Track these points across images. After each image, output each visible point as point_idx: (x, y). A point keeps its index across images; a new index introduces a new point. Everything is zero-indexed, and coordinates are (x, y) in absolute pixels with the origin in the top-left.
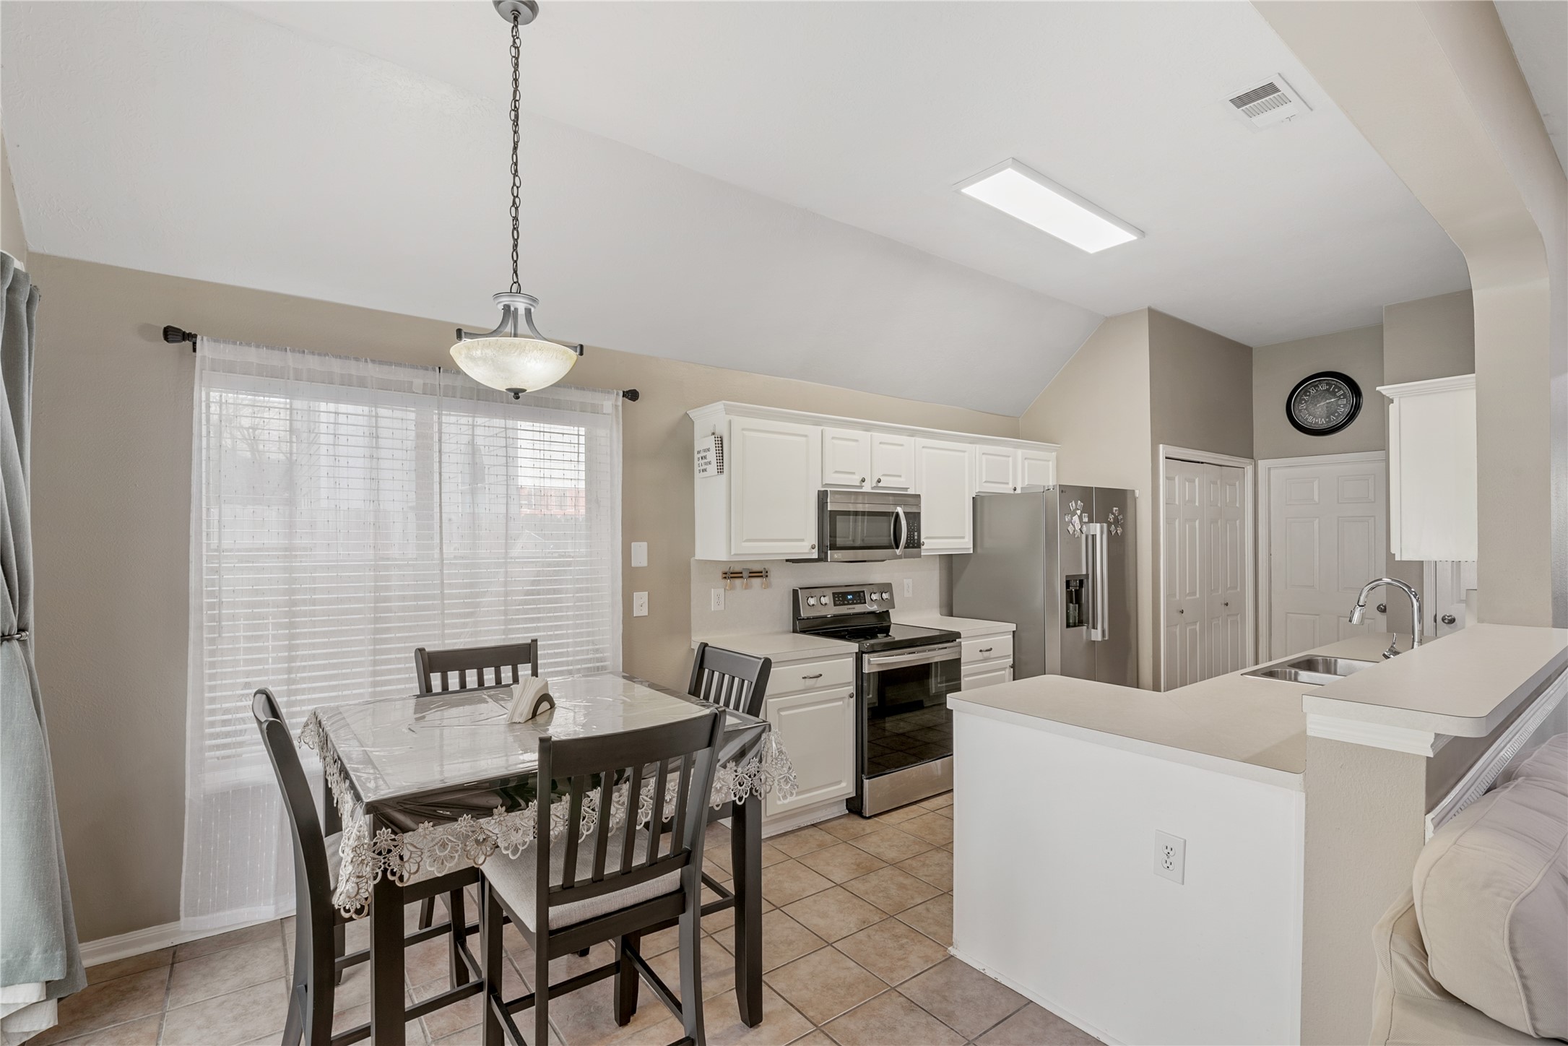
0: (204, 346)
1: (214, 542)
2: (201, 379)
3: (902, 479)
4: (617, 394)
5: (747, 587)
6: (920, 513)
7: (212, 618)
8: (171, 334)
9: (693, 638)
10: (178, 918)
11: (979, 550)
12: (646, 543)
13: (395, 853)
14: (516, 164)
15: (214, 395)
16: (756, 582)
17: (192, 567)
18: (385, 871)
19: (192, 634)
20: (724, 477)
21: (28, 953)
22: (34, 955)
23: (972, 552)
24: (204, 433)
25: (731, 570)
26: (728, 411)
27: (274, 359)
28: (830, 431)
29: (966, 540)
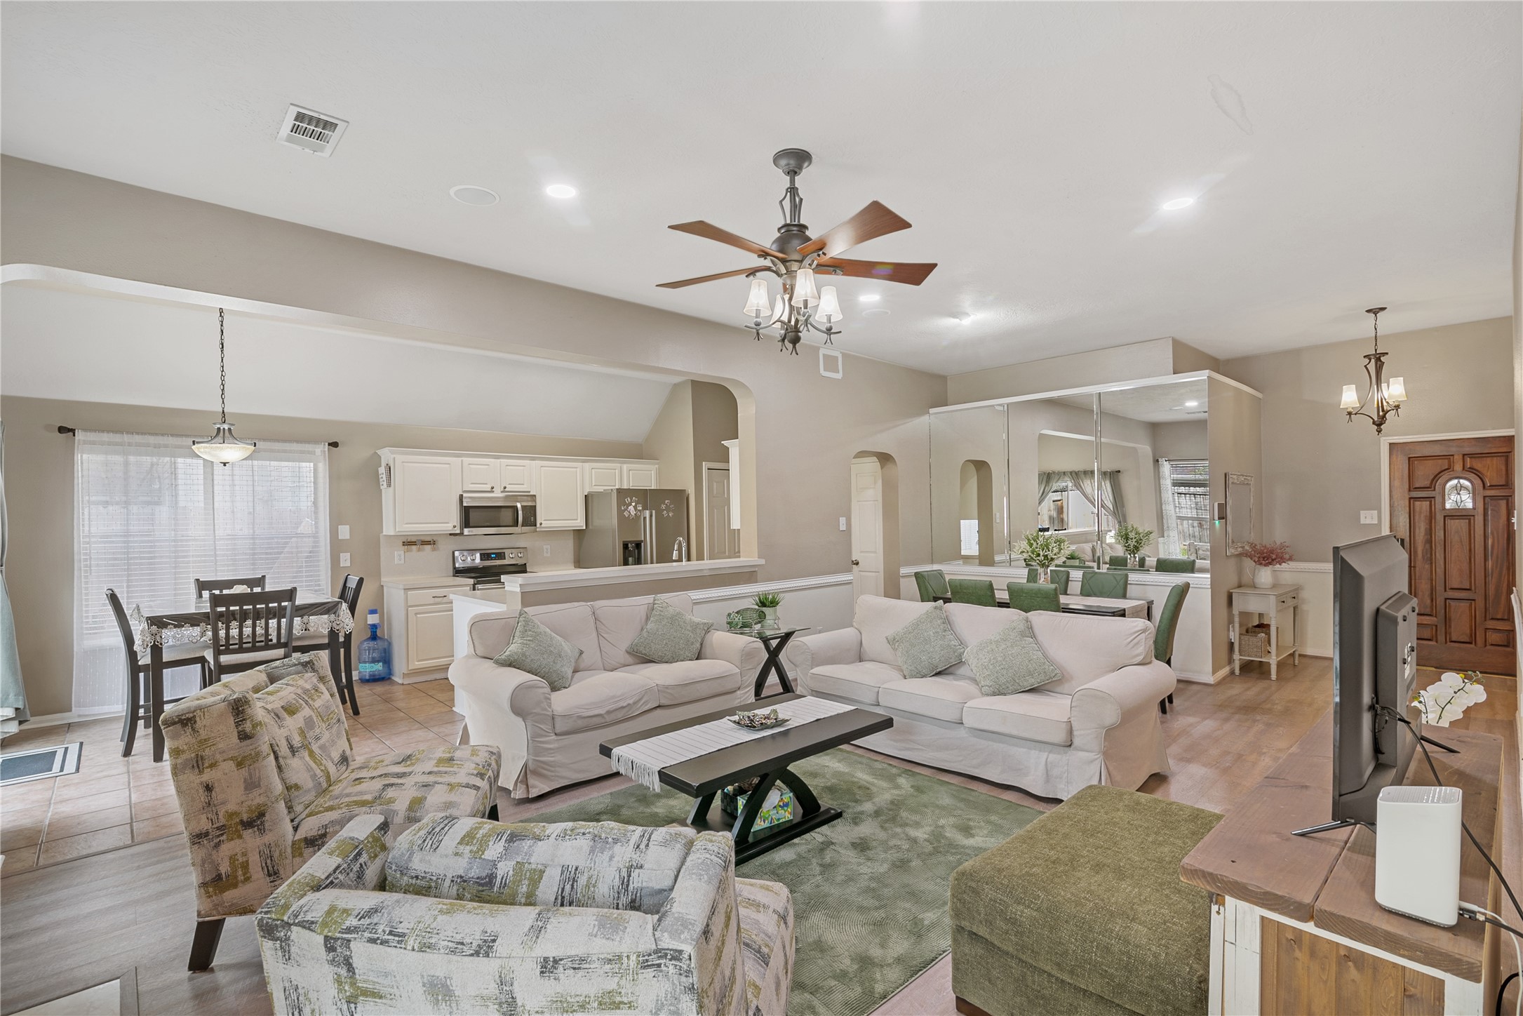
0: (80, 435)
1: (86, 528)
2: (78, 450)
3: (525, 486)
4: (324, 445)
5: (419, 550)
6: (535, 506)
7: (86, 566)
8: (62, 430)
9: (382, 579)
10: (71, 711)
11: (590, 527)
12: (348, 526)
13: (158, 635)
14: (223, 367)
15: (85, 456)
16: (428, 548)
17: (75, 540)
18: (154, 642)
19: (76, 573)
20: (391, 489)
21: (8, 695)
22: (10, 697)
23: (584, 528)
24: (80, 470)
25: (409, 540)
26: (393, 453)
27: (117, 438)
28: (467, 460)
29: (579, 521)
